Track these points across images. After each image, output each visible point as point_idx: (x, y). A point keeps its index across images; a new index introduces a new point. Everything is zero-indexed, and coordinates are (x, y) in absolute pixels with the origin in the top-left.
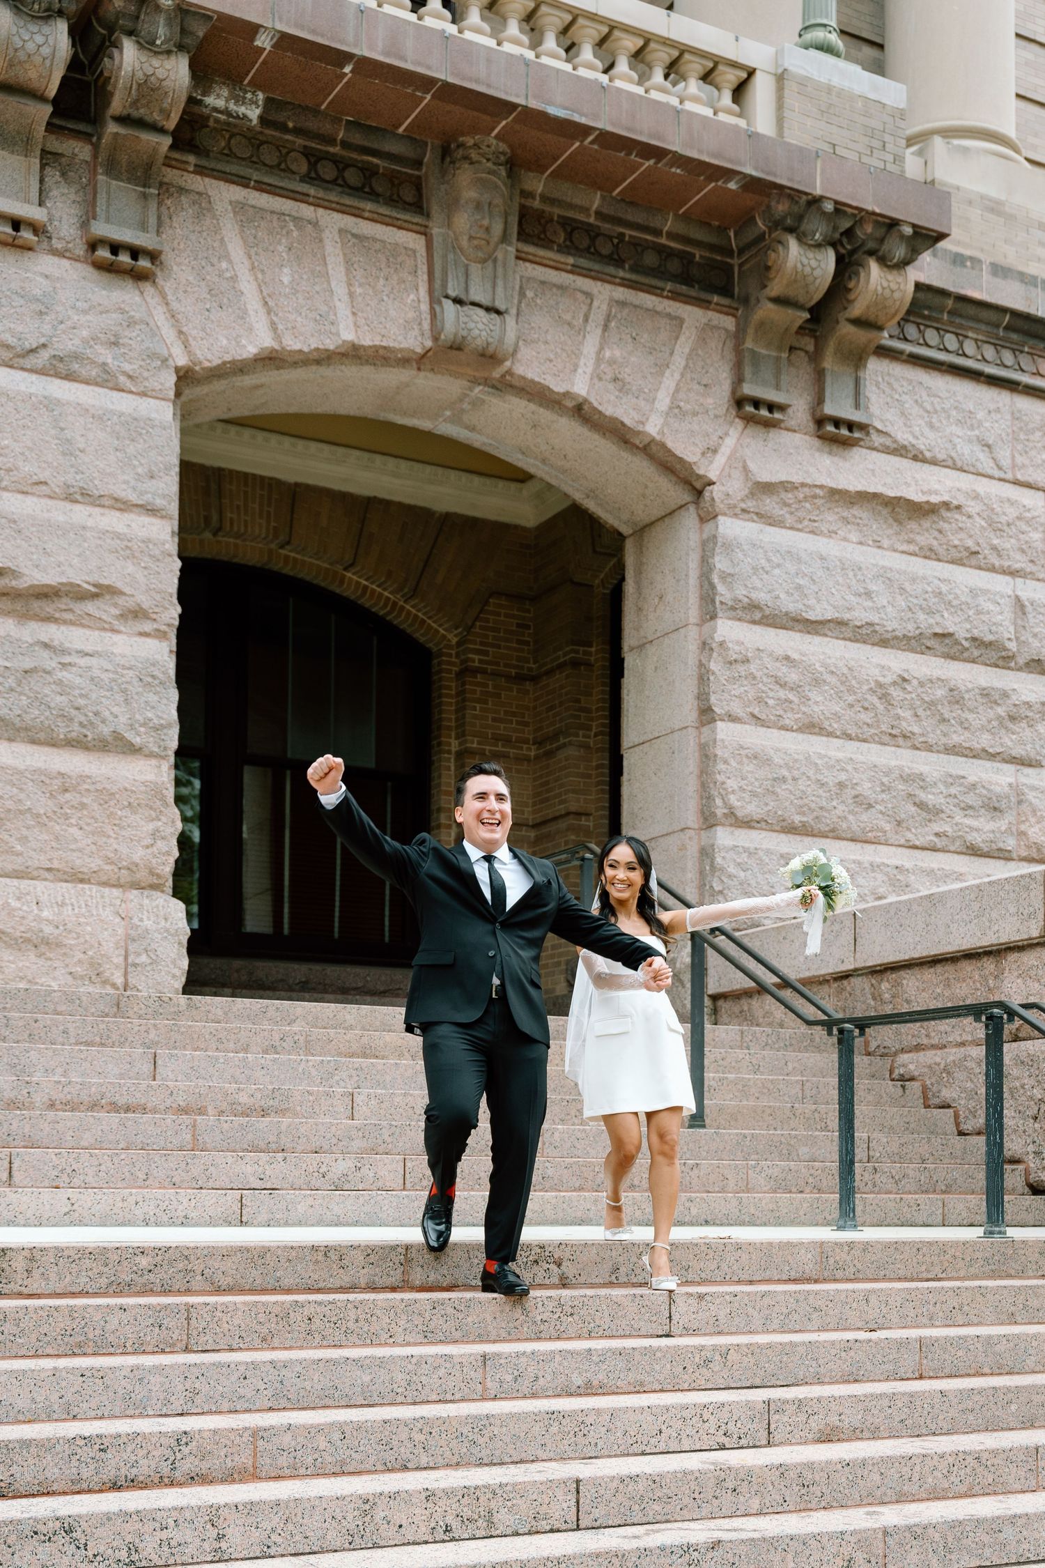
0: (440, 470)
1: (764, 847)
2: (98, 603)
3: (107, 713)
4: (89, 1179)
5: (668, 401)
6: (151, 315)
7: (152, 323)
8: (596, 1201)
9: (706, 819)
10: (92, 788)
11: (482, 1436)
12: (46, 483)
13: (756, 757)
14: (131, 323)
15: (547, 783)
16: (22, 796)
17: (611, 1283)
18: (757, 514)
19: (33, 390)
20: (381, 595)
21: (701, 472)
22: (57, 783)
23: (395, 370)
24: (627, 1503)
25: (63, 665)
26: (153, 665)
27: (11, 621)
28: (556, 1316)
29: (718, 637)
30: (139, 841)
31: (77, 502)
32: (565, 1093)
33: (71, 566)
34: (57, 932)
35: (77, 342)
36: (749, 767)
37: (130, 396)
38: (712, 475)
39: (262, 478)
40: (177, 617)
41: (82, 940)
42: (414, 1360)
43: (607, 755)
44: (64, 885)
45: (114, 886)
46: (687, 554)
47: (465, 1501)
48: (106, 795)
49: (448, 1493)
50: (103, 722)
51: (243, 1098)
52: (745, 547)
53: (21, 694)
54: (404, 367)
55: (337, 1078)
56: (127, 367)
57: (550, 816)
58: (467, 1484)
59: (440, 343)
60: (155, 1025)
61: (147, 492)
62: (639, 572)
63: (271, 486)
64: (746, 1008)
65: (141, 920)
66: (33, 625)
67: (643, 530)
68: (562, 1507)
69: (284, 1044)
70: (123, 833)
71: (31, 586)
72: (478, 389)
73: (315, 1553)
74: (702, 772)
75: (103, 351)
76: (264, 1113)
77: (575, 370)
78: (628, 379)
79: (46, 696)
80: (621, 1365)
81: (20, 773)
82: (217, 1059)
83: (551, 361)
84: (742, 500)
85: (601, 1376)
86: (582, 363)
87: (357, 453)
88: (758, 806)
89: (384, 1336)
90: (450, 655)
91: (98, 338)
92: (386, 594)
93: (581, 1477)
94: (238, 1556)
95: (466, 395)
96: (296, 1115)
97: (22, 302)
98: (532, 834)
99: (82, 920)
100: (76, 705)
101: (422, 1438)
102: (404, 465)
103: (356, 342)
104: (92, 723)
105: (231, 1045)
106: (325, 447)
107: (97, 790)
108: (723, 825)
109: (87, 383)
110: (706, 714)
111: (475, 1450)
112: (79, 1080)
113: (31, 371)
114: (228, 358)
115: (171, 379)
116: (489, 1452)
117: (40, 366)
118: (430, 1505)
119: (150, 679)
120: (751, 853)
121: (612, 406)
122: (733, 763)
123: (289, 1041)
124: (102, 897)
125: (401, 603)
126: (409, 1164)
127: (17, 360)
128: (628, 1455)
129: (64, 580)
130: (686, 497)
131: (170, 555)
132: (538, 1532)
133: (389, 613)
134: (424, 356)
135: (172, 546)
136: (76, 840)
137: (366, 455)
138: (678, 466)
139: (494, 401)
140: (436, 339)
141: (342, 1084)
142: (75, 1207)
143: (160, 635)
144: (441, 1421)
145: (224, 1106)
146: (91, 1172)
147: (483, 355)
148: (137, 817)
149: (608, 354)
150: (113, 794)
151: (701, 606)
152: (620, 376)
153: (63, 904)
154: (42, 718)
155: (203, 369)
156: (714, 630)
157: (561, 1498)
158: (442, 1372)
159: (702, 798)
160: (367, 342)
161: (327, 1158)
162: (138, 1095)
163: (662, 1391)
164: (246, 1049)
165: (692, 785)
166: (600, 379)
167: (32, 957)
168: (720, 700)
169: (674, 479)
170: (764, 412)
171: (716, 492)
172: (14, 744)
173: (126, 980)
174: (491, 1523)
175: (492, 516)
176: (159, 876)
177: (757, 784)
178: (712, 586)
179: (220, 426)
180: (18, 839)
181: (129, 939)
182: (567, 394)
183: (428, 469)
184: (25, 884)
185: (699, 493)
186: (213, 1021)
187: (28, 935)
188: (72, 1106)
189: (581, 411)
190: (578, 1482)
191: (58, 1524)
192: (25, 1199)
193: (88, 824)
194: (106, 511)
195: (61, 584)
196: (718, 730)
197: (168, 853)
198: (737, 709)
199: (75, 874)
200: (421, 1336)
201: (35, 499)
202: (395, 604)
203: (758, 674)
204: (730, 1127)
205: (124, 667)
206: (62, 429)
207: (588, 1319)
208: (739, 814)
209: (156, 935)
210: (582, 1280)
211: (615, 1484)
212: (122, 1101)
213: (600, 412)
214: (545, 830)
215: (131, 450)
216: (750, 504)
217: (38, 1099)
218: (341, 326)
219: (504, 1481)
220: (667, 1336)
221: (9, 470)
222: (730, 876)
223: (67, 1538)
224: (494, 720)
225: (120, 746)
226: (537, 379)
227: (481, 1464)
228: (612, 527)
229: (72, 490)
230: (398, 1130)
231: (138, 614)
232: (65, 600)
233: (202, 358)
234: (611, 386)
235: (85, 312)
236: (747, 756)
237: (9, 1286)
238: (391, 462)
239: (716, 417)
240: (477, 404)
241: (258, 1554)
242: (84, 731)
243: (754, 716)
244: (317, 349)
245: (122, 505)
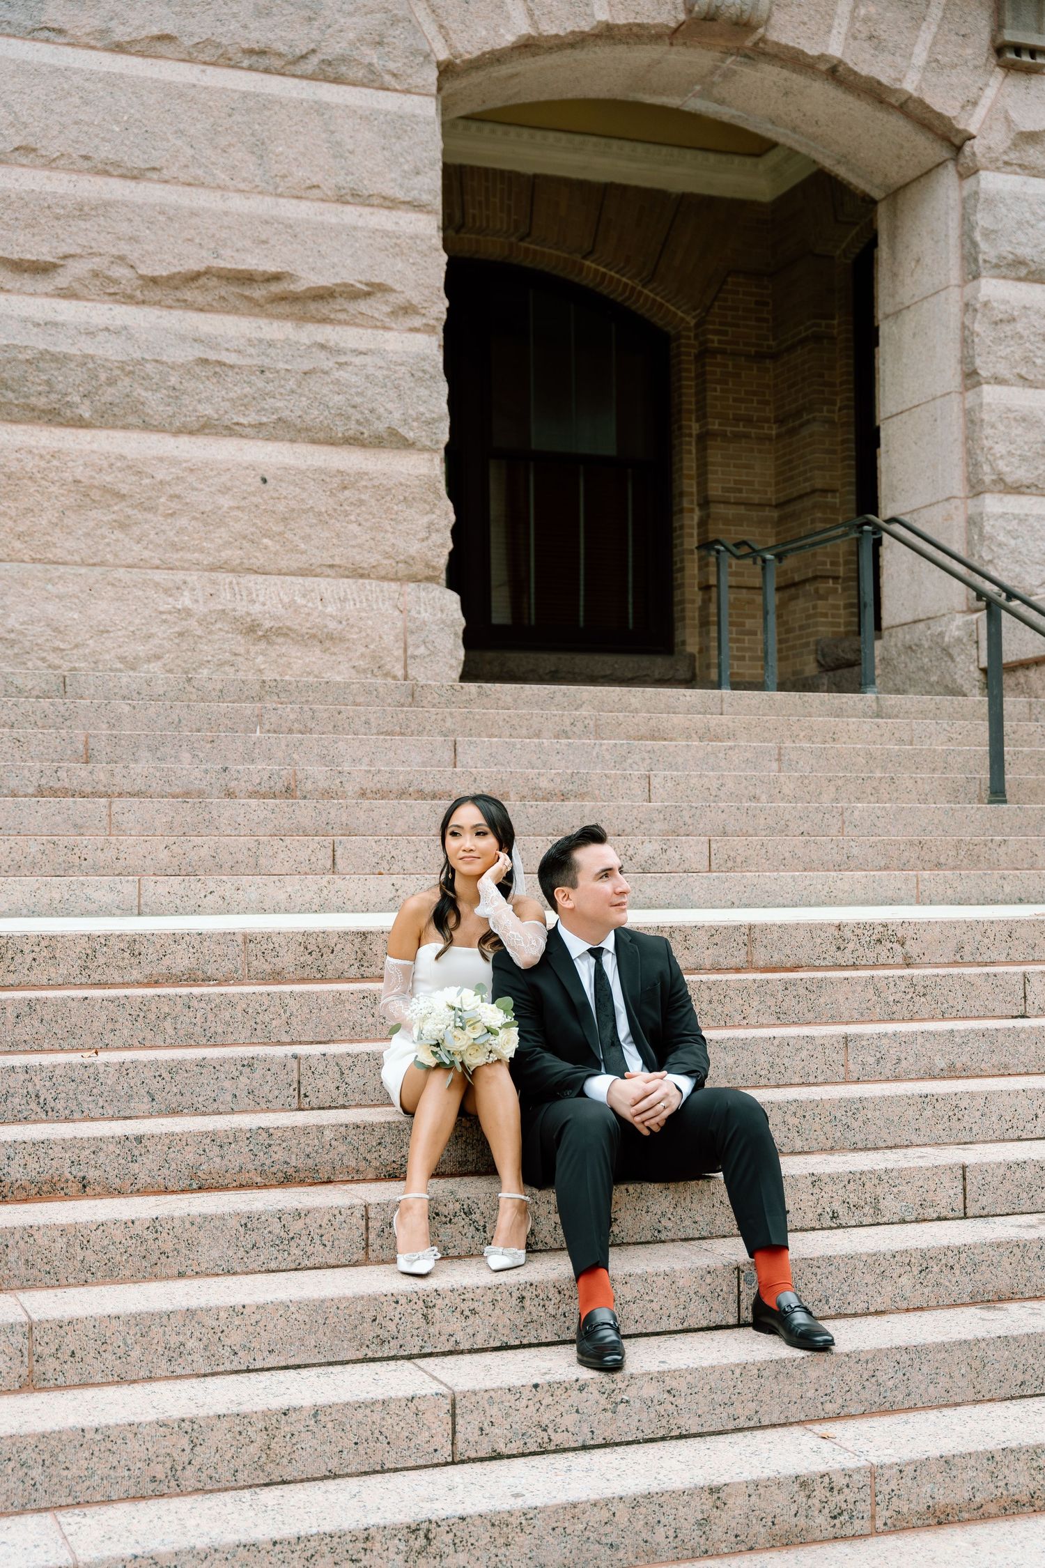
0: (676, 151)
1: (1034, 512)
2: (371, 301)
3: (382, 410)
4: (407, 865)
5: (924, 56)
6: (412, 12)
7: (414, 21)
8: (907, 879)
9: (973, 487)
10: (369, 484)
11: (856, 1120)
12: (318, 187)
13: (1024, 420)
14: (395, 21)
15: (790, 461)
16: (304, 495)
17: (956, 962)
18: (1020, 166)
19: (304, 96)
20: (619, 281)
21: (961, 126)
22: (337, 480)
23: (648, 47)
24: (1015, 1191)
25: (340, 364)
26: (424, 360)
27: (289, 324)
28: (909, 997)
29: (982, 297)
30: (414, 535)
31: (348, 203)
32: (857, 771)
33: (344, 266)
34: (340, 627)
35: (344, 44)
36: (1017, 430)
37: (395, 95)
38: (973, 129)
39: (502, 172)
40: (444, 310)
41: (364, 634)
42: (776, 1042)
43: (852, 429)
44: (346, 580)
45: (392, 580)
46: (947, 213)
47: (851, 1187)
48: (383, 491)
49: (834, 1178)
50: (379, 418)
51: (544, 783)
52: (1009, 202)
53: (301, 395)
54: (657, 44)
55: (630, 761)
56: (392, 66)
57: (795, 494)
58: (853, 1169)
59: (694, 15)
60: (451, 714)
61: (413, 189)
62: (893, 237)
63: (509, 179)
64: (1022, 680)
65: (419, 613)
66: (310, 327)
67: (896, 193)
68: (948, 1195)
69: (575, 729)
70: (400, 527)
71: (309, 289)
72: (730, 60)
73: (704, 1238)
74: (967, 438)
75: (368, 52)
76: (564, 797)
77: (829, 32)
78: (884, 36)
79: (325, 396)
80: (984, 1047)
81: (300, 472)
82: (514, 745)
83: (805, 24)
84: (1005, 152)
85: (964, 1059)
86: (836, 24)
87: (594, 139)
88: (1027, 471)
89: (738, 1018)
90: (688, 338)
91: (364, 39)
92: (624, 279)
93: (967, 1163)
94: (630, 1240)
95: (717, 67)
96: (595, 799)
97: (292, 9)
98: (775, 514)
99: (363, 614)
100: (353, 403)
101: (796, 1121)
102: (640, 148)
103: (610, 21)
104: (367, 420)
105: (524, 732)
106: (563, 136)
107: (374, 486)
108: (992, 492)
109: (354, 85)
110: (971, 378)
111: (849, 1135)
112: (387, 769)
113: (302, 77)
114: (487, 48)
115: (433, 75)
116: (862, 1136)
117: (310, 72)
118: (816, 1190)
119: (421, 374)
120: (1022, 520)
121: (869, 65)
122: (1001, 428)
123: (579, 725)
124: (382, 591)
125: (639, 288)
126: (714, 846)
127: (288, 67)
128: (1004, 1140)
129: (339, 281)
130: (946, 154)
131: (437, 250)
132: (925, 1220)
133: (628, 298)
134: (676, 30)
135: (437, 241)
136: (356, 537)
137: (603, 141)
138: (936, 123)
139: (746, 70)
140: (689, 11)
141: (635, 767)
142: (400, 892)
143: (428, 329)
144: (814, 1105)
145: (526, 791)
146: (409, 858)
147: (736, 24)
148: (412, 511)
149: (863, 11)
150: (389, 489)
151: (962, 267)
152: (875, 34)
153: (345, 600)
154: (321, 418)
155: (463, 61)
156: (978, 290)
157: (947, 1185)
158: (804, 1054)
159: (967, 465)
160: (621, 21)
161: (634, 841)
162: (443, 782)
163: (1027, 1074)
164: (538, 735)
165: (956, 455)
166: (855, 38)
167: (318, 652)
168: (986, 363)
169: (931, 136)
170: (1026, 58)
171: (977, 146)
172: (295, 445)
173: (406, 672)
174: (877, 1210)
175: (728, 194)
176: (434, 568)
177: (1026, 448)
178: (975, 244)
179: (462, 123)
180: (303, 538)
181: (407, 631)
182: (822, 57)
183: (664, 150)
184: (309, 581)
185: (958, 149)
186: (503, 708)
187: (314, 631)
188: (382, 794)
189: (836, 74)
190: (964, 1168)
191: (458, 1206)
192: (352, 885)
193: (367, 520)
194: (375, 210)
195: (337, 285)
196: (984, 394)
197: (443, 545)
198: (1003, 370)
199: (355, 570)
200: (774, 1017)
201: (308, 203)
202: (633, 289)
203: (1025, 333)
204: (1030, 802)
205: (396, 364)
206: (332, 132)
207: (941, 999)
208: (1009, 480)
209: (433, 627)
210: (925, 959)
211: (1002, 1171)
212: (428, 788)
213: (855, 73)
214: (789, 509)
215: (397, 148)
216: (1013, 156)
217: (351, 788)
218: (596, 7)
219: (890, 1166)
220: (1023, 1017)
221: (284, 176)
222: (1000, 545)
223: (467, 1220)
224: (735, 400)
225: (395, 441)
226: (791, 44)
227: (855, 1149)
228: (863, 192)
229: (343, 192)
230: (698, 812)
231: (407, 310)
232: (340, 300)
233: (462, 51)
234: (866, 45)
235: (351, 14)
236: (1015, 419)
237: (370, 969)
238: (628, 146)
239: (976, 67)
240: (728, 75)
241: (649, 1238)
242: (361, 429)
243: (1021, 377)
244: (573, 32)
245: (391, 204)
